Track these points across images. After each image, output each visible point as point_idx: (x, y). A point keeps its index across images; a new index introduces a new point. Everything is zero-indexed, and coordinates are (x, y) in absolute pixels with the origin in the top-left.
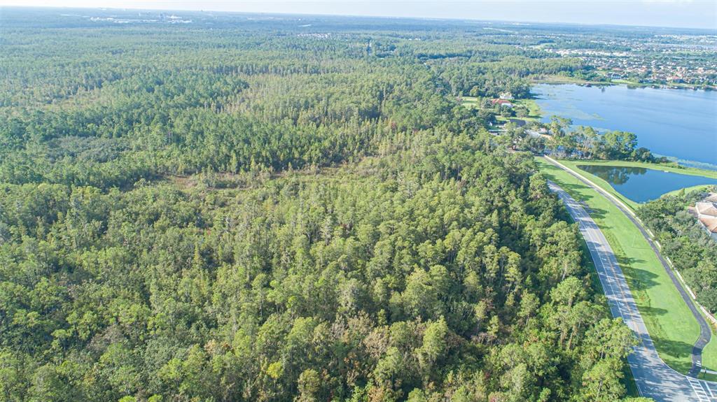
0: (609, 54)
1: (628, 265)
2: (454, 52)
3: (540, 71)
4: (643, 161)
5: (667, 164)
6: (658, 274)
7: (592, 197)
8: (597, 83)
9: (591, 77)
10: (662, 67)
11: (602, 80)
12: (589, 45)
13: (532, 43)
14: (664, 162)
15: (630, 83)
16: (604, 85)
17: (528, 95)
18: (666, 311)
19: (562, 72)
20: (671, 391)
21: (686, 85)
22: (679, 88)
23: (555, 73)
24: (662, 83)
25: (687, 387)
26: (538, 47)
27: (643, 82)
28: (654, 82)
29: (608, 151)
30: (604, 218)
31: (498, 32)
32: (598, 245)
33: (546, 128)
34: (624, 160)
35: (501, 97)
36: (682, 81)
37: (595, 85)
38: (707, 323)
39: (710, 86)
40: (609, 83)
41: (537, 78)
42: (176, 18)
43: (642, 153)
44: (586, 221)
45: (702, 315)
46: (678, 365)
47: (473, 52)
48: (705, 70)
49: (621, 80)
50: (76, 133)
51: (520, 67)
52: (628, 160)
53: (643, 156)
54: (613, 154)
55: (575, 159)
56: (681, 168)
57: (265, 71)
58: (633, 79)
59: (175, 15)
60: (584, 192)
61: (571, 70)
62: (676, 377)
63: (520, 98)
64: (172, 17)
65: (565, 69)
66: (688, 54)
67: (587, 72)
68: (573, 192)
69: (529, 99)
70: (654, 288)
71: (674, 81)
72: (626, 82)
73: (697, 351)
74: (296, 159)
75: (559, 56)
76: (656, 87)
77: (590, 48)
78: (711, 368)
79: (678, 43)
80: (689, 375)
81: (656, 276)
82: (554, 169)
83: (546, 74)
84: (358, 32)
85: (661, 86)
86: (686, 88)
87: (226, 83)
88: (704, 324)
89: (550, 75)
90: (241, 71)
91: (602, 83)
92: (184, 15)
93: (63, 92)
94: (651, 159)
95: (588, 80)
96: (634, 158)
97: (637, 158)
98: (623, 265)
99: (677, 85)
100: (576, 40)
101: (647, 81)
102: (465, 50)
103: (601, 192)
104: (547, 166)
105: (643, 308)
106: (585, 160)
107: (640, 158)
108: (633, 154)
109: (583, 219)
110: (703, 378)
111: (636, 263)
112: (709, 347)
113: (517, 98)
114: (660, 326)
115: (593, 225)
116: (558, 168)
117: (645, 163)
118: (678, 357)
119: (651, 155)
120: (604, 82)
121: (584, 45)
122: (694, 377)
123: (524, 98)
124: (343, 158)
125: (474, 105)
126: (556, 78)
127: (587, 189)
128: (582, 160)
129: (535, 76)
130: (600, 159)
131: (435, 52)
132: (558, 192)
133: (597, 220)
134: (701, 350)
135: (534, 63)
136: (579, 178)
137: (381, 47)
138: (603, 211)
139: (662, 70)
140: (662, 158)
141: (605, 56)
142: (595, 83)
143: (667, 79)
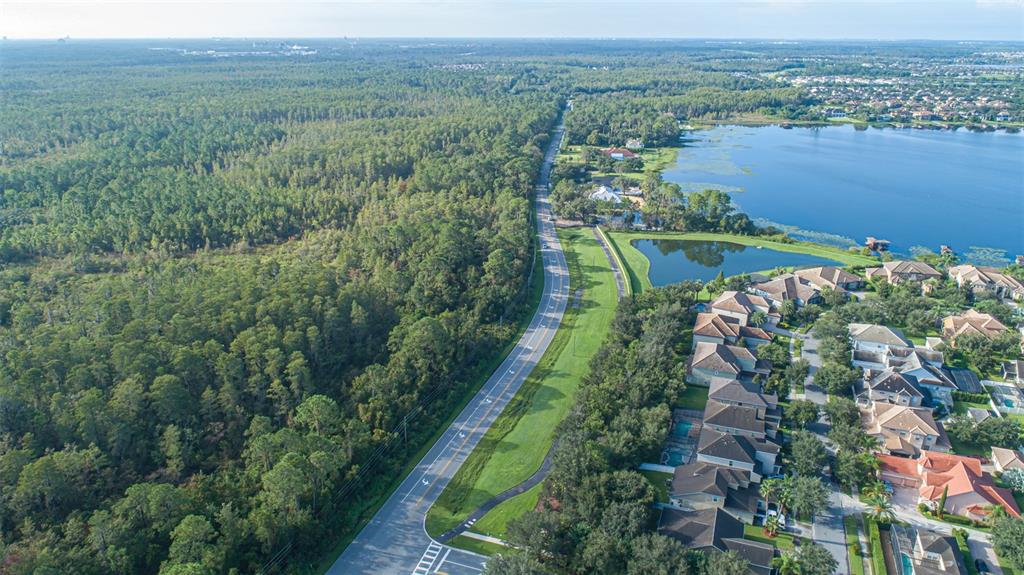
0: (867, 82)
1: (539, 381)
2: (631, 84)
3: (730, 108)
4: (736, 232)
5: (772, 237)
6: (565, 393)
7: (600, 283)
8: (806, 122)
9: (799, 114)
10: (925, 98)
12: (850, 69)
13: (768, 68)
14: (767, 234)
15: (856, 121)
16: (817, 125)
17: (675, 140)
18: (516, 447)
19: (762, 109)
20: (387, 560)
21: (938, 123)
22: (930, 127)
23: (752, 110)
24: (903, 121)
25: (418, 555)
26: (771, 76)
27: (876, 120)
28: (892, 120)
29: (687, 218)
30: (585, 312)
31: (733, 55)
32: (528, 351)
34: (710, 232)
35: (628, 145)
36: (934, 118)
37: (796, 125)
39: (976, 124)
40: (824, 122)
41: (717, 118)
42: (299, 48)
43: (736, 222)
44: (550, 318)
46: (440, 524)
47: (660, 84)
48: (989, 101)
49: (846, 119)
51: (701, 102)
52: (715, 232)
54: (696, 223)
55: (637, 230)
56: (785, 242)
57: (324, 116)
58: (860, 116)
59: (299, 45)
60: (595, 277)
61: (778, 104)
62: (419, 540)
63: (658, 146)
64: (295, 47)
65: (765, 105)
66: (994, 79)
67: (800, 110)
68: (580, 277)
69: (673, 146)
70: (544, 412)
71: (923, 118)
72: (853, 120)
73: (490, 504)
75: (789, 85)
76: (894, 127)
77: (851, 73)
78: (481, 530)
79: (1000, 63)
80: (437, 539)
81: (562, 395)
82: (591, 245)
83: (739, 111)
84: (526, 60)
85: (898, 125)
86: (939, 128)
87: (251, 133)
89: (744, 115)
90: (293, 117)
91: (813, 122)
92: (310, 44)
94: (749, 229)
95: (794, 118)
96: (725, 228)
97: (729, 228)
98: (532, 380)
99: (925, 123)
100: (841, 62)
101: (881, 119)
102: (648, 81)
103: (619, 277)
104: (585, 242)
105: (487, 441)
106: (651, 232)
107: (732, 228)
108: (723, 223)
109: (549, 315)
110: (452, 544)
111: (554, 378)
112: (516, 499)
113: (652, 146)
114: (483, 467)
115: (555, 324)
116: (599, 242)
117: (739, 236)
118: (455, 512)
119: (750, 223)
120: (816, 122)
121: (842, 70)
122: (442, 541)
123: (666, 146)
124: (298, 231)
125: (575, 156)
126: (749, 117)
127: (605, 273)
128: (645, 232)
129: (715, 114)
130: (675, 229)
131: (602, 85)
132: (557, 279)
133: (569, 316)
134: (501, 502)
135: (725, 96)
136: (611, 258)
137: (533, 80)
138: (590, 304)
139: (921, 103)
140: (769, 228)
141: (856, 86)
142: (802, 123)
143: (915, 114)
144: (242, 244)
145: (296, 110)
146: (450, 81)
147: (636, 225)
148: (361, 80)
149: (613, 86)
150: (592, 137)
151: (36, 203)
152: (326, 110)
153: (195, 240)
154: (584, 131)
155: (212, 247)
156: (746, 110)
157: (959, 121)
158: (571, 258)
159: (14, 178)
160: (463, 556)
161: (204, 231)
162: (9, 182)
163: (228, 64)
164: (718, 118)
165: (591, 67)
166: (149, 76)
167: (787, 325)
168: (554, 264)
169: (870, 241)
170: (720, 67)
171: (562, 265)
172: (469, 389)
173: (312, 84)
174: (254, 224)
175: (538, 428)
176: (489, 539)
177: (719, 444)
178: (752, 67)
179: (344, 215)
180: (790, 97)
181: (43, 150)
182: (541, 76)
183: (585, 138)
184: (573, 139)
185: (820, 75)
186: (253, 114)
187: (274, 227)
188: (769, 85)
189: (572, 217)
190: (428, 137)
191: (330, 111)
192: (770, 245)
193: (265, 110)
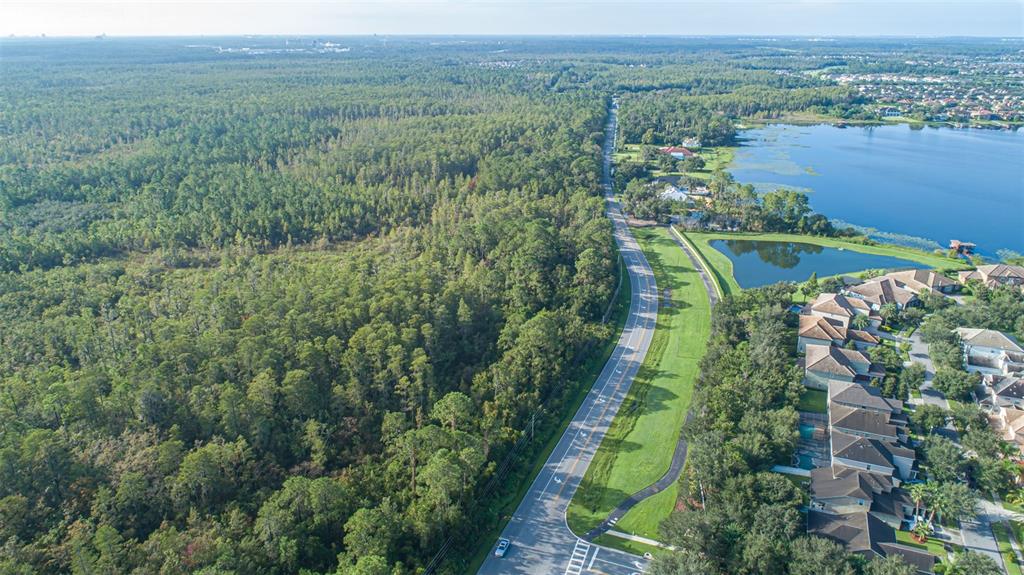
0: (915, 80)
1: (647, 382)
2: (673, 82)
3: (780, 107)
4: (814, 233)
5: (853, 239)
6: (678, 394)
7: (688, 284)
8: (859, 121)
9: (853, 113)
10: (980, 97)
11: (869, 118)
12: (895, 67)
13: (811, 66)
14: (845, 236)
15: (911, 121)
16: (872, 124)
17: (730, 140)
18: (640, 447)
19: (813, 107)
20: (538, 557)
21: (998, 123)
22: (989, 127)
23: (802, 109)
24: (961, 120)
25: (567, 553)
26: (814, 74)
27: (932, 119)
28: (949, 119)
29: (763, 219)
30: (678, 313)
31: (770, 52)
32: (630, 352)
33: (708, 188)
34: (787, 233)
35: (684, 145)
36: (993, 117)
37: (850, 125)
38: (685, 466)
40: (878, 122)
42: (332, 45)
43: (814, 223)
44: (644, 319)
46: (582, 522)
47: (703, 81)
49: (900, 118)
51: (751, 100)
52: (793, 233)
53: (815, 227)
54: (773, 224)
55: (713, 231)
56: (867, 244)
57: (375, 113)
58: (916, 115)
59: (331, 42)
60: (681, 277)
61: (829, 103)
62: (565, 538)
63: (715, 145)
64: (327, 45)
65: (816, 104)
67: (852, 108)
68: (666, 277)
69: (729, 146)
70: (660, 412)
71: (982, 118)
72: (908, 120)
73: (628, 503)
74: (305, 230)
75: (835, 84)
76: (952, 127)
77: (896, 71)
78: (625, 529)
80: (583, 537)
81: (674, 396)
82: (668, 245)
83: (789, 110)
85: (956, 125)
86: (999, 128)
87: (307, 130)
88: (677, 468)
89: (794, 113)
90: (344, 115)
91: (867, 122)
94: (828, 231)
95: (847, 118)
96: (803, 229)
97: (807, 229)
98: (641, 380)
99: (985, 123)
100: (884, 60)
101: (938, 118)
102: (691, 79)
103: (705, 278)
104: (662, 241)
105: (610, 440)
106: (727, 233)
107: (810, 229)
108: (801, 224)
109: (643, 315)
110: (599, 543)
111: (663, 378)
112: (653, 499)
113: (709, 145)
114: (611, 467)
115: (650, 324)
116: (676, 243)
117: (817, 237)
118: (594, 511)
119: (828, 225)
120: (870, 121)
121: (887, 68)
122: (589, 539)
123: (722, 145)
124: (375, 228)
125: (634, 155)
126: (800, 116)
127: (690, 273)
128: (721, 232)
129: (766, 113)
130: (751, 230)
131: (645, 83)
132: (643, 277)
133: (663, 317)
134: (637, 502)
135: (775, 95)
136: (692, 258)
137: (574, 78)
138: (682, 305)
139: (977, 102)
140: (848, 229)
141: (905, 84)
142: (855, 122)
143: (973, 114)
144: (323, 241)
145: (346, 108)
146: (492, 79)
147: (712, 225)
148: (403, 78)
149: (656, 84)
150: (647, 136)
151: (113, 199)
152: (377, 108)
153: (276, 237)
154: (638, 130)
155: (294, 243)
156: (796, 109)
157: (1019, 120)
158: (651, 258)
159: (89, 173)
160: (613, 555)
161: (285, 228)
162: (84, 178)
163: (266, 62)
164: (769, 117)
165: (628, 65)
166: (192, 73)
167: (889, 329)
168: (636, 264)
169: (955, 244)
170: (760, 65)
171: (645, 265)
172: (581, 388)
173: (355, 81)
174: (332, 221)
175: (658, 429)
176: (635, 538)
177: (855, 446)
178: (792, 65)
179: (418, 213)
180: (841, 95)
181: (107, 146)
182: (580, 74)
183: (640, 136)
184: (628, 138)
185: (865, 73)
186: (305, 111)
187: (351, 224)
188: (815, 83)
189: (646, 217)
190: (486, 135)
191: (381, 109)
192: (851, 247)
193: (317, 107)
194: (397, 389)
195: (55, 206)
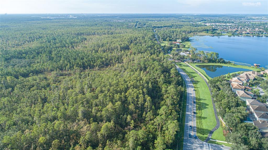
0: (225, 24)
1: (199, 101)
2: (167, 25)
3: (196, 31)
4: (221, 63)
5: (230, 64)
6: (209, 104)
7: (196, 76)
8: (216, 35)
9: (214, 33)
10: (243, 29)
11: (218, 34)
12: (219, 21)
13: (198, 21)
14: (229, 63)
15: (229, 34)
17: (188, 40)
18: (206, 118)
19: (204, 31)
20: (196, 147)
21: (250, 35)
22: (247, 36)
23: (202, 32)
24: (241, 34)
25: (202, 146)
26: (200, 23)
27: (234, 34)
28: (238, 34)
29: (208, 59)
30: (198, 84)
32: (191, 94)
33: (189, 52)
34: (214, 63)
35: (177, 41)
36: (248, 33)
38: (220, 122)
39: (259, 35)
40: (221, 35)
41: (194, 34)
42: (72, 16)
43: (221, 60)
44: (190, 85)
45: (219, 119)
46: (202, 138)
47: (174, 25)
48: (259, 29)
49: (226, 34)
50: (18, 58)
51: (189, 30)
52: (215, 63)
53: (221, 61)
54: (210, 61)
55: (196, 63)
56: (234, 65)
57: (94, 34)
58: (230, 33)
60: (194, 75)
61: (208, 30)
62: (200, 142)
63: (185, 41)
64: (70, 16)
66: (255, 24)
67: (213, 31)
68: (190, 75)
69: (188, 41)
70: (205, 109)
71: (245, 34)
72: (228, 34)
73: (211, 132)
74: (91, 65)
75: (206, 25)
76: (239, 36)
77: (219, 22)
78: (214, 139)
79: (253, 20)
80: (205, 141)
81: (208, 105)
82: (186, 67)
83: (198, 32)
84: (135, 19)
85: (240, 35)
86: (250, 36)
87: (78, 39)
88: (218, 123)
89: (200, 33)
90: (86, 34)
91: (218, 35)
92: (74, 15)
93: (20, 44)
94: (224, 62)
95: (213, 34)
96: (218, 62)
97: (219, 62)
98: (198, 101)
99: (246, 35)
100: (215, 19)
101: (235, 34)
102: (171, 24)
103: (200, 75)
104: (184, 66)
105: (198, 117)
106: (199, 63)
108: (217, 60)
109: (189, 84)
110: (210, 143)
111: (203, 100)
112: (217, 130)
114: (202, 123)
115: (192, 87)
116: (188, 66)
118: (204, 135)
119: (224, 60)
121: (217, 21)
122: (206, 142)
123: (186, 41)
124: (109, 64)
125: (166, 44)
126: (201, 34)
127: (195, 74)
128: (198, 63)
130: (205, 62)
131: (160, 26)
132: (184, 75)
133: (194, 85)
134: (213, 132)
135: (194, 28)
136: (194, 70)
137: (141, 24)
138: (198, 82)
139: (242, 30)
140: (228, 62)
141: (223, 25)
142: (215, 35)
143: (243, 33)
144: (97, 68)
145: (86, 33)
146: (120, 25)
147: (195, 61)
148: (96, 25)
149: (162, 26)
150: (168, 39)
151: (33, 58)
153: (84, 67)
154: (165, 37)
155: (90, 68)
156: (200, 32)
157: (254, 34)
158: (184, 70)
159: (24, 51)
160: (214, 146)
161: (86, 65)
163: (56, 20)
165: (152, 21)
166: (37, 24)
167: (251, 86)
168: (181, 72)
169: (255, 64)
170: (186, 21)
171: (183, 72)
172: (184, 104)
173: (84, 26)
174: (99, 62)
175: (208, 112)
176: (217, 141)
177: (263, 115)
178: (193, 21)
179: (119, 60)
180: (210, 28)
181: (24, 44)
182: (142, 23)
183: (166, 39)
184: (163, 40)
185: (212, 23)
186: (75, 34)
187: (103, 63)
188: (201, 25)
189: (178, 60)
191: (96, 33)
192: (231, 66)
193: (78, 33)
194: (145, 106)
195: (17, 60)
